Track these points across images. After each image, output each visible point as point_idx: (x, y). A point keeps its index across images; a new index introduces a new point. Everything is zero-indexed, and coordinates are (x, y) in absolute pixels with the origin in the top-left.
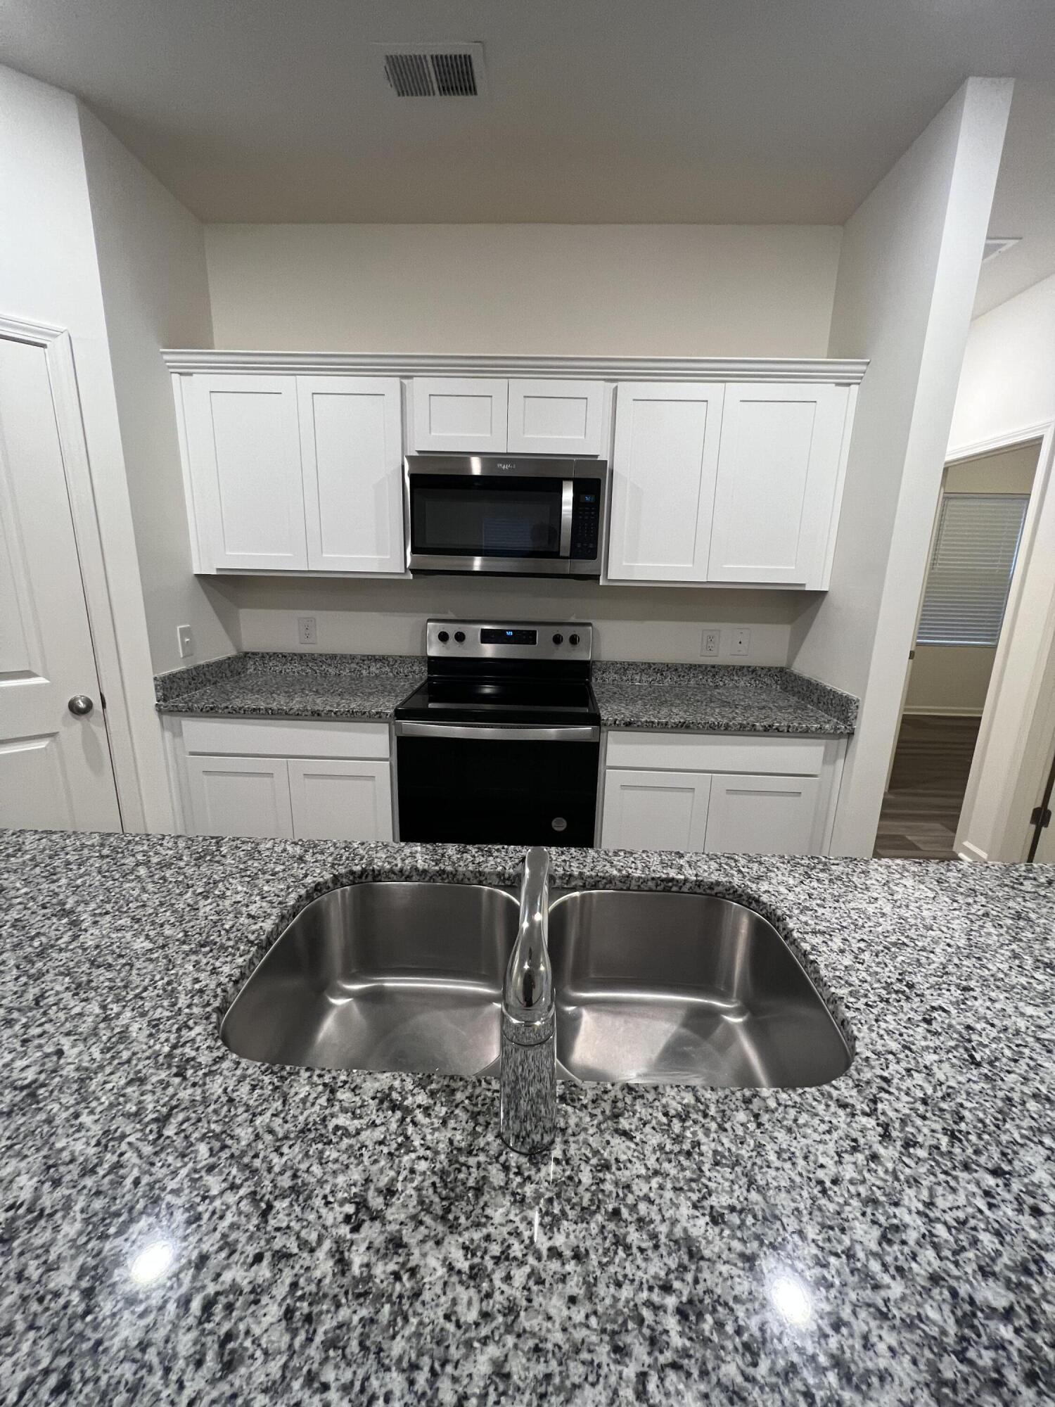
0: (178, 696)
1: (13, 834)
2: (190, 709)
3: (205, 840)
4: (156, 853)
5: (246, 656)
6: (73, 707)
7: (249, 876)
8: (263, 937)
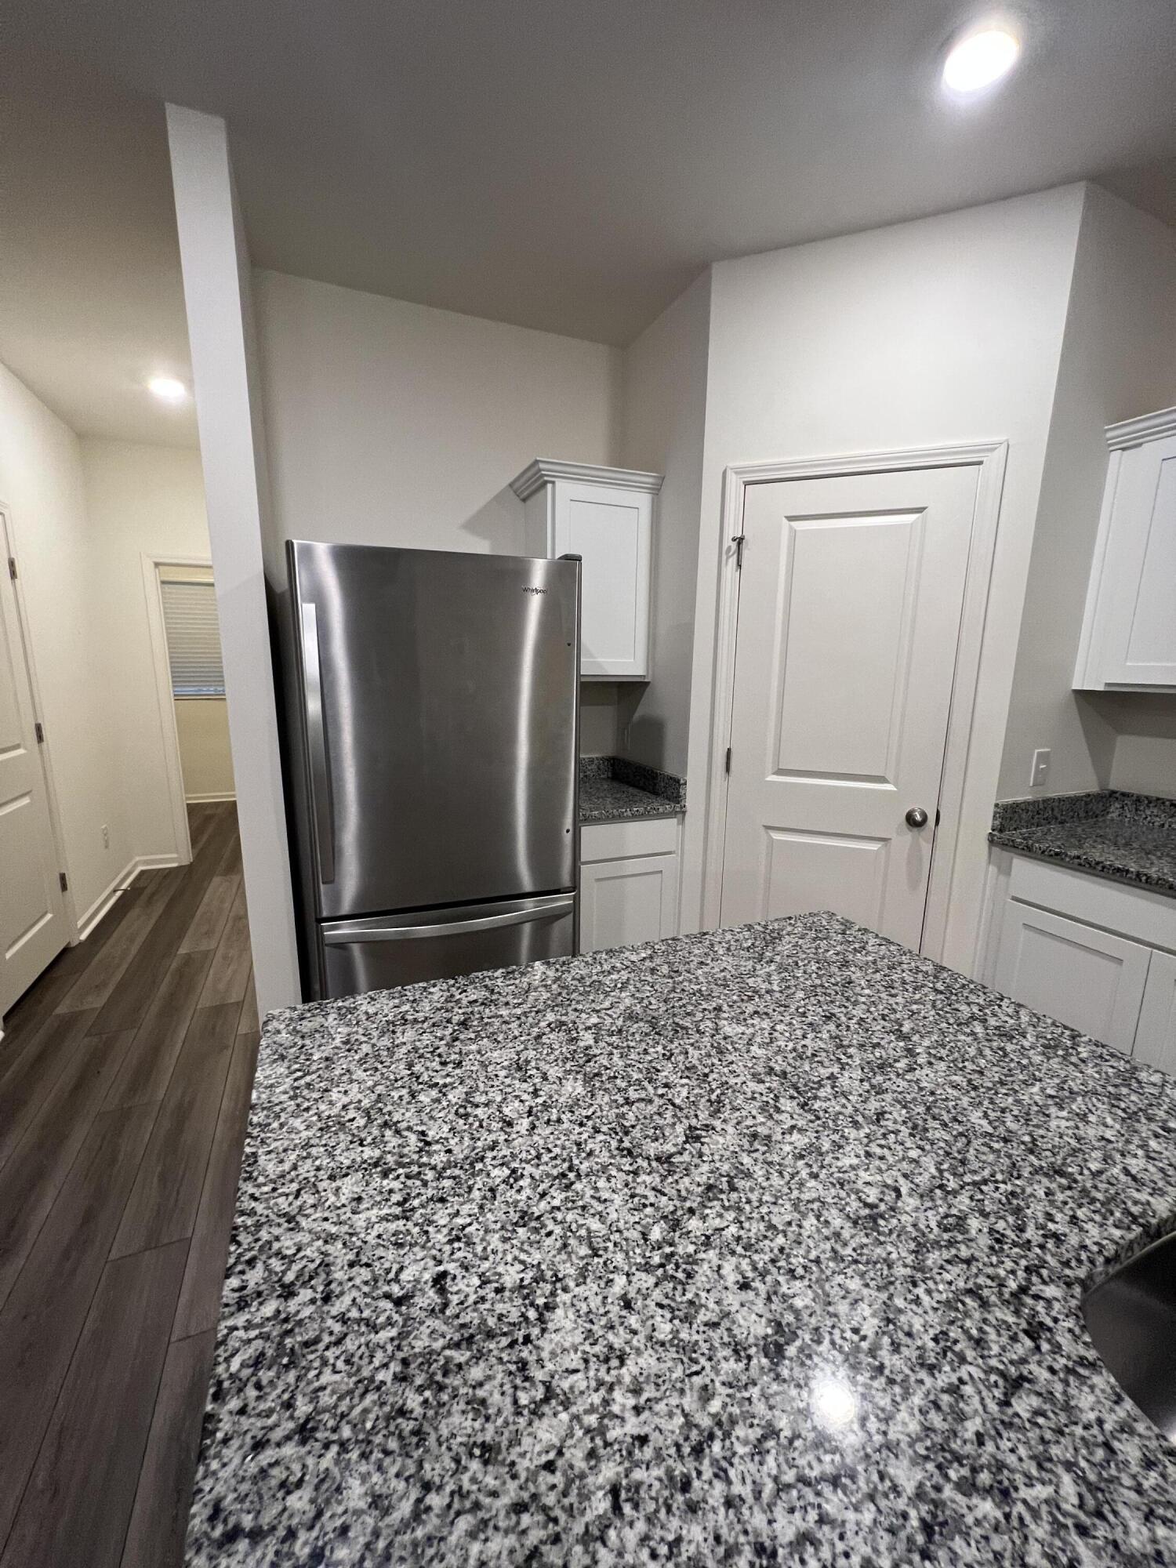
0: (1015, 829)
1: (859, 930)
2: (1029, 849)
3: (1054, 1024)
4: (994, 1015)
5: (1111, 796)
6: (910, 819)
7: (1124, 1110)
8: (1154, 1221)
